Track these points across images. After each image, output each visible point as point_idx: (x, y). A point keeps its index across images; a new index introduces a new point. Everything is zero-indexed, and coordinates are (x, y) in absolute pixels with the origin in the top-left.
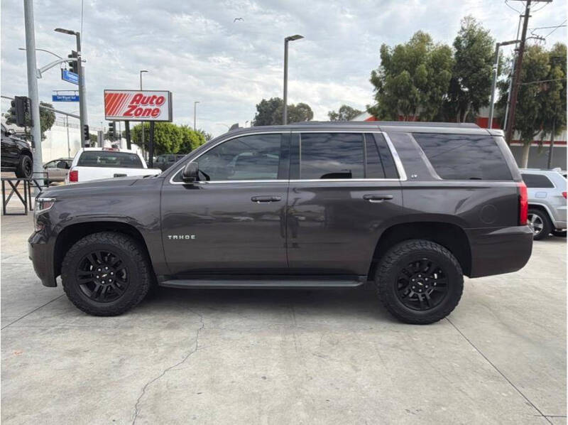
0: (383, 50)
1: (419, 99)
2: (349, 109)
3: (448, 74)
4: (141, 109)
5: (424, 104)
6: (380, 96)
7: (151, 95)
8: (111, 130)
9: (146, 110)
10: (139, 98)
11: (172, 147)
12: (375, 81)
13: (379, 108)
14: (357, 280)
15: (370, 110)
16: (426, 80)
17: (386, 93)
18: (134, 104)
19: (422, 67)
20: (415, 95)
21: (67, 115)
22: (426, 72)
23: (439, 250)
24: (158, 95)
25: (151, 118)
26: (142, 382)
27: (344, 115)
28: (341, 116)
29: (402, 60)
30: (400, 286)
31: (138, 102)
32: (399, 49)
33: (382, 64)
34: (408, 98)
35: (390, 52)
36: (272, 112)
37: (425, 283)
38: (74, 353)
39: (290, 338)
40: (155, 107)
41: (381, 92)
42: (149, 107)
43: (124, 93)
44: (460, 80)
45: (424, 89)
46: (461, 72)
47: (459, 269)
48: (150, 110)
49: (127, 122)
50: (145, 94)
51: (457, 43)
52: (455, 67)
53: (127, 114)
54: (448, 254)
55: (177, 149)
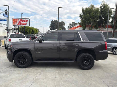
0: (83, 9)
1: (92, 21)
2: (74, 23)
3: (98, 15)
4: (22, 23)
5: (93, 22)
6: (82, 20)
7: (24, 19)
8: (14, 28)
9: (23, 23)
10: (21, 20)
11: (29, 33)
12: (81, 16)
13: (82, 23)
14: (73, 61)
15: (79, 24)
16: (93, 16)
17: (83, 19)
18: (20, 22)
19: (92, 13)
20: (90, 20)
21: (2, 24)
22: (93, 14)
23: (89, 55)
24: (26, 20)
25: (24, 25)
26: (33, 78)
27: (73, 24)
28: (72, 25)
29: (87, 11)
30: (82, 62)
31: (21, 21)
32: (86, 9)
33: (82, 12)
34: (89, 21)
35: (84, 9)
36: (55, 23)
37: (87, 61)
38: (19, 74)
39: (60, 72)
40: (25, 22)
41: (82, 19)
42: (24, 22)
43: (17, 19)
44: (102, 16)
45: (93, 18)
46: (102, 14)
47: (93, 59)
48: (24, 23)
49: (18, 26)
50: (23, 19)
51: (101, 7)
52: (100, 13)
53: (18, 24)
54: (91, 56)
55: (31, 33)
